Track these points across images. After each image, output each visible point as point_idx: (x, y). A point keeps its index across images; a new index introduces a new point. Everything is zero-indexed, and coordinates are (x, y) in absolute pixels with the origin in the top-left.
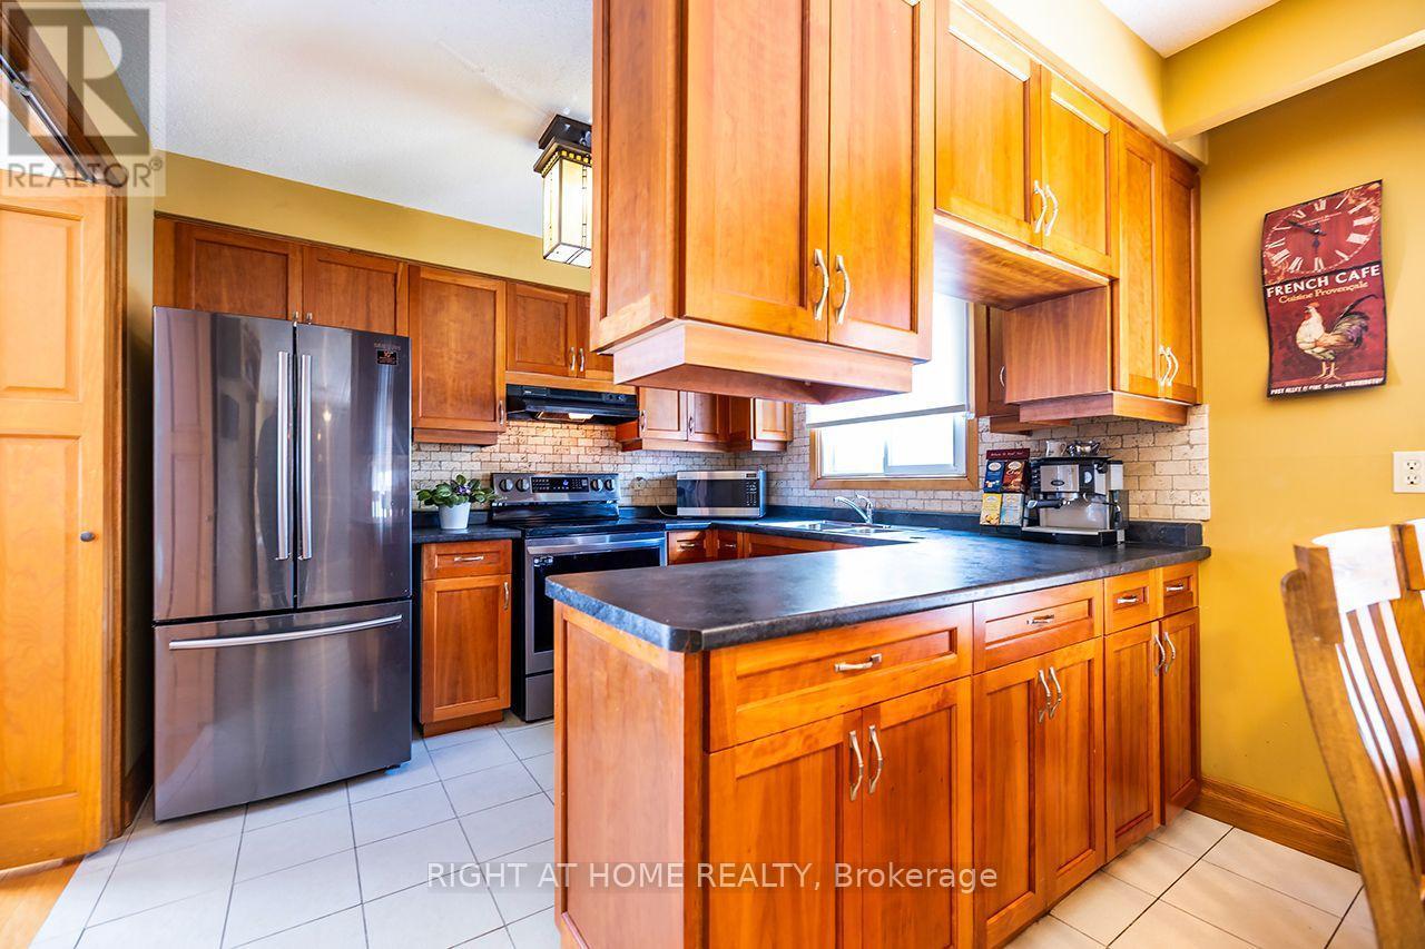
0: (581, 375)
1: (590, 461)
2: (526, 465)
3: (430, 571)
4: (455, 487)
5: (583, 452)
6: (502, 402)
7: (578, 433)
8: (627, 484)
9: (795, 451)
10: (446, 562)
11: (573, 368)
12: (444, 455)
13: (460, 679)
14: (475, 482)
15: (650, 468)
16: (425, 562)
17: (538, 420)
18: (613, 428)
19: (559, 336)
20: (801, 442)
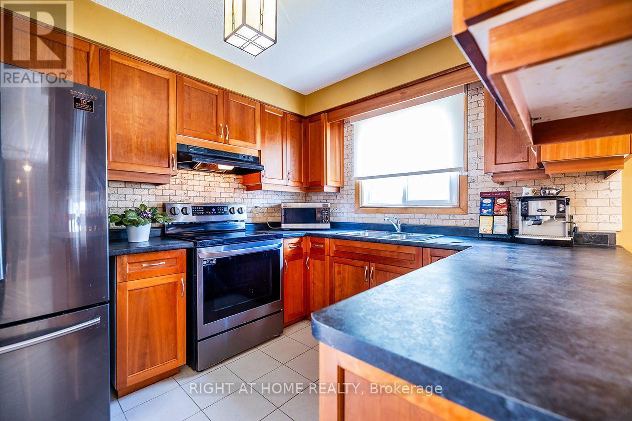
0: (226, 142)
1: (228, 197)
2: (187, 198)
3: (123, 276)
4: (140, 212)
5: (223, 191)
6: (173, 155)
7: (221, 179)
8: (250, 210)
9: (345, 192)
10: (136, 268)
11: (222, 137)
12: (128, 190)
13: (148, 351)
14: (154, 209)
15: (262, 201)
16: (119, 270)
17: (195, 170)
18: (241, 177)
19: (212, 116)
20: (349, 188)
